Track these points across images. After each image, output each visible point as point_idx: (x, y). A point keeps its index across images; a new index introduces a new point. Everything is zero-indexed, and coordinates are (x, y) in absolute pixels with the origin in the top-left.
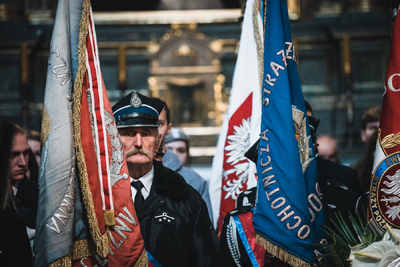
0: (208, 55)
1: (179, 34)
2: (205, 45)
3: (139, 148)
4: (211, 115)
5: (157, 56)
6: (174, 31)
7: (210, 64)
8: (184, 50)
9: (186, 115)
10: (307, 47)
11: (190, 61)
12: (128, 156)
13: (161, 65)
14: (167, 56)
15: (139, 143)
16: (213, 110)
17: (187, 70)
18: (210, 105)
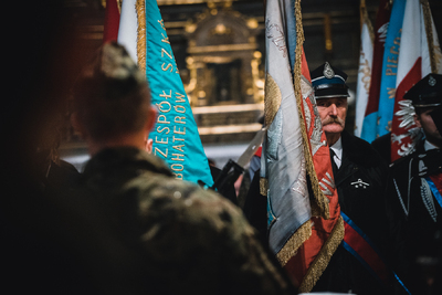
0: (245, 33)
1: (214, 13)
2: (242, 23)
3: (334, 117)
4: (249, 92)
5: (194, 35)
6: (210, 10)
7: (247, 42)
8: (221, 28)
9: (224, 93)
10: (336, 22)
11: (227, 39)
12: (324, 125)
13: (199, 45)
14: (204, 35)
15: (335, 113)
16: (251, 86)
17: (223, 48)
18: (248, 82)
